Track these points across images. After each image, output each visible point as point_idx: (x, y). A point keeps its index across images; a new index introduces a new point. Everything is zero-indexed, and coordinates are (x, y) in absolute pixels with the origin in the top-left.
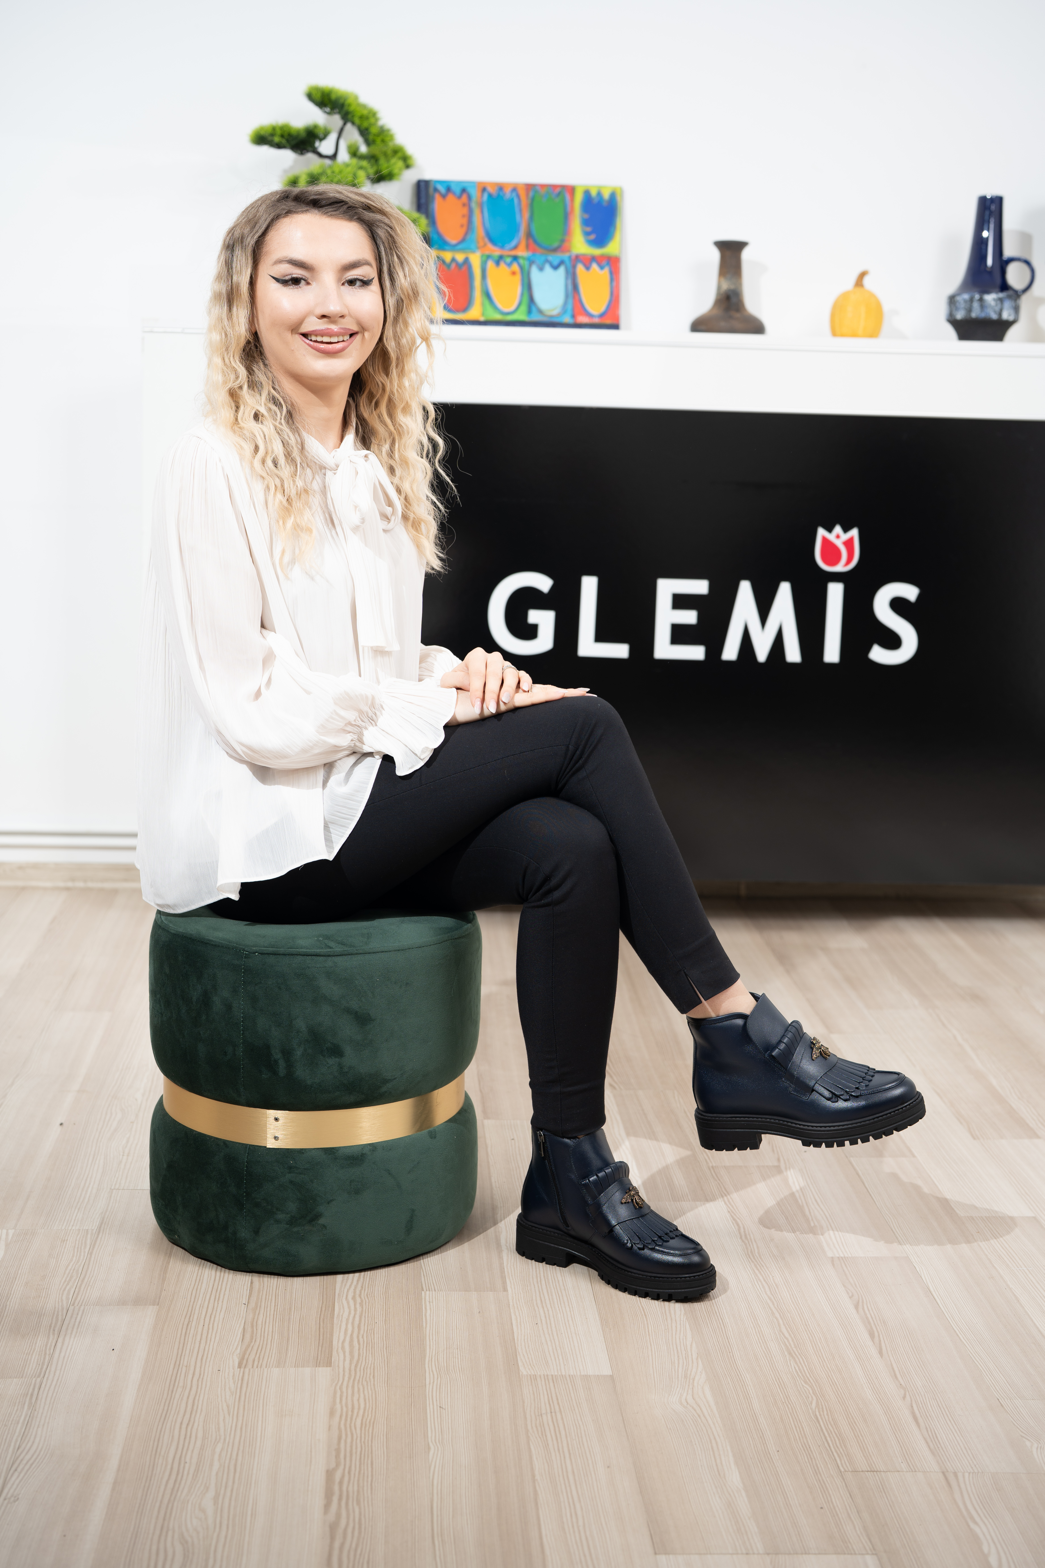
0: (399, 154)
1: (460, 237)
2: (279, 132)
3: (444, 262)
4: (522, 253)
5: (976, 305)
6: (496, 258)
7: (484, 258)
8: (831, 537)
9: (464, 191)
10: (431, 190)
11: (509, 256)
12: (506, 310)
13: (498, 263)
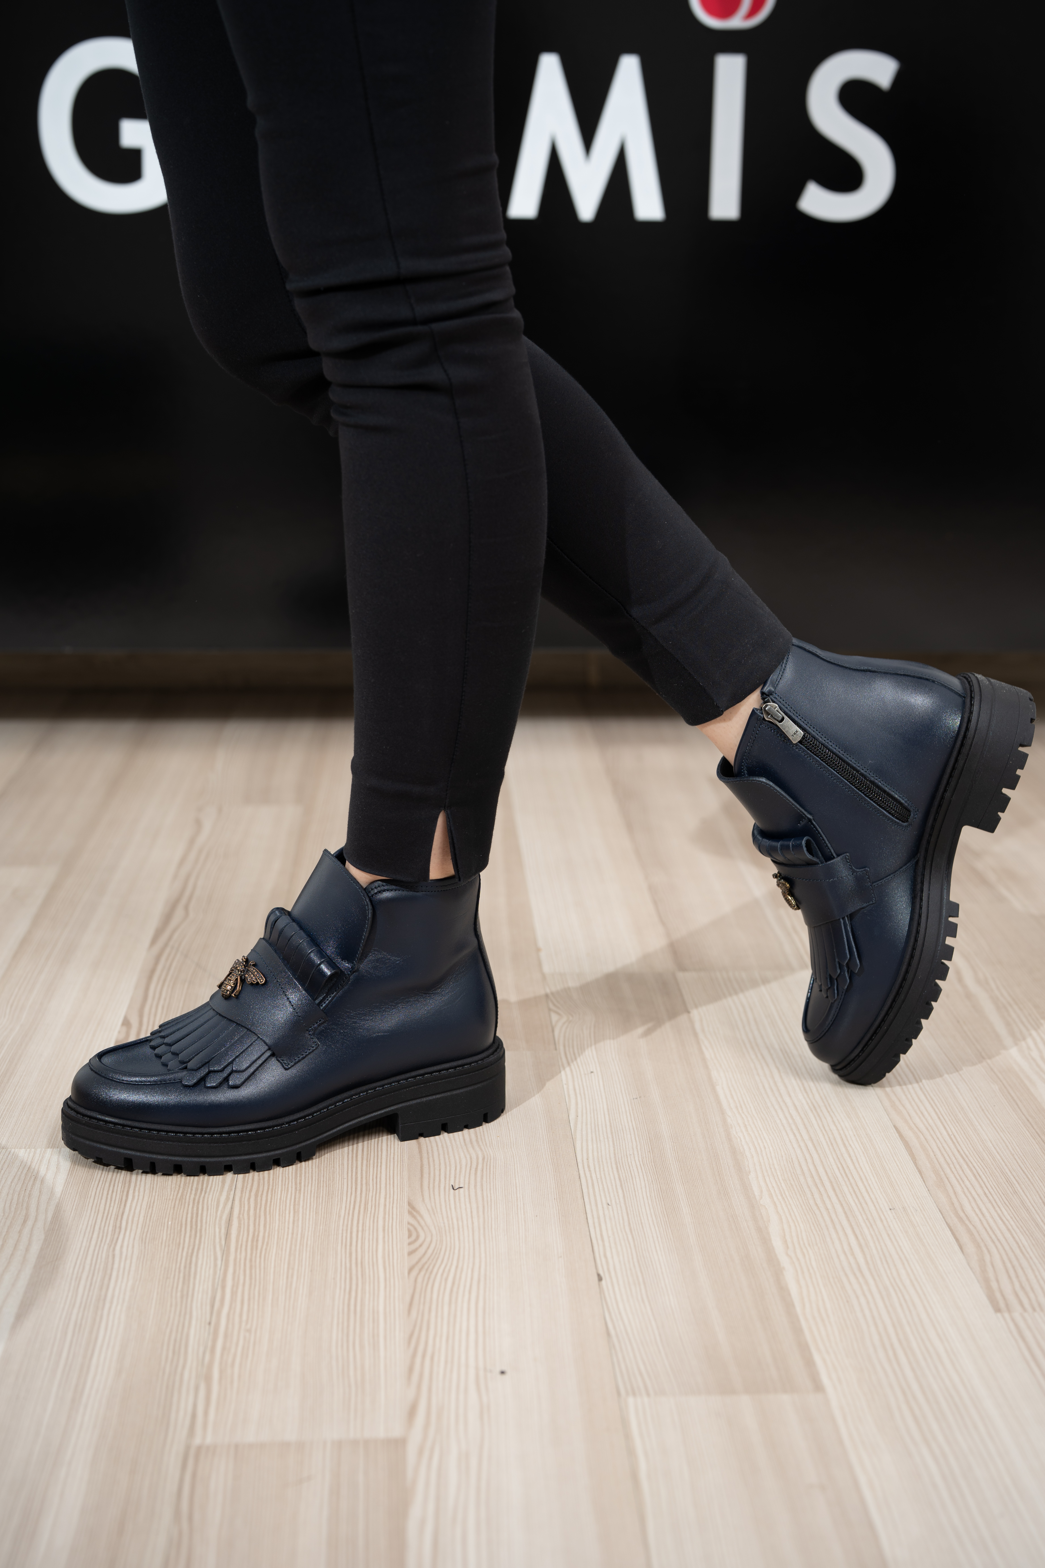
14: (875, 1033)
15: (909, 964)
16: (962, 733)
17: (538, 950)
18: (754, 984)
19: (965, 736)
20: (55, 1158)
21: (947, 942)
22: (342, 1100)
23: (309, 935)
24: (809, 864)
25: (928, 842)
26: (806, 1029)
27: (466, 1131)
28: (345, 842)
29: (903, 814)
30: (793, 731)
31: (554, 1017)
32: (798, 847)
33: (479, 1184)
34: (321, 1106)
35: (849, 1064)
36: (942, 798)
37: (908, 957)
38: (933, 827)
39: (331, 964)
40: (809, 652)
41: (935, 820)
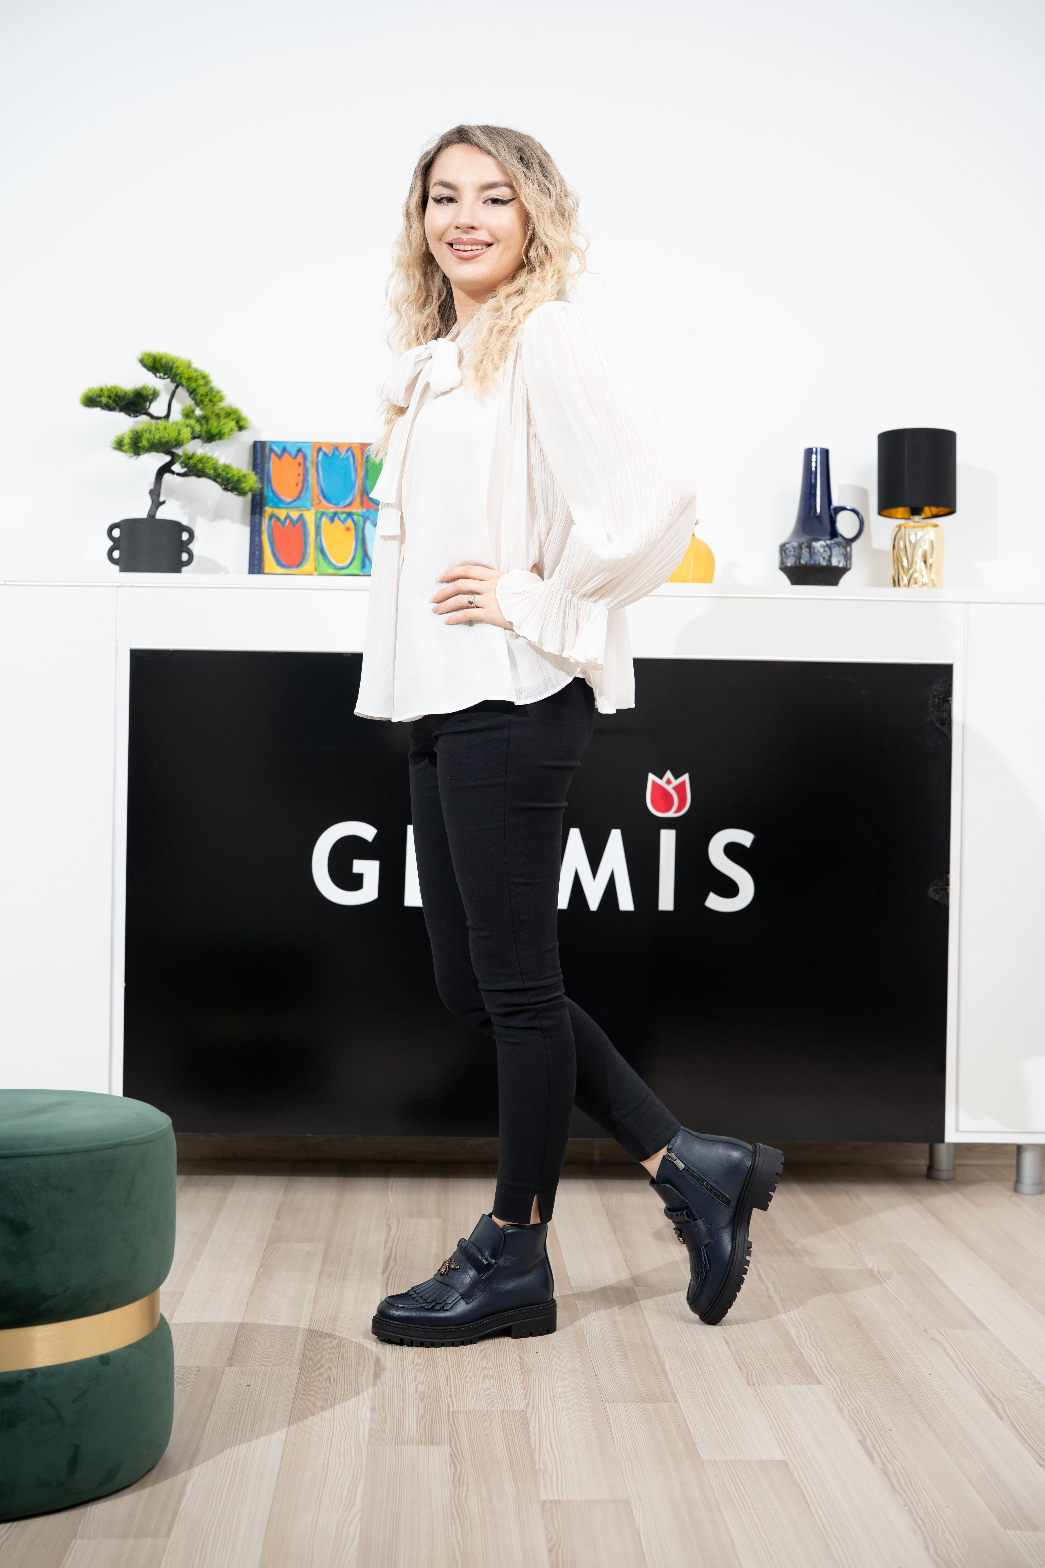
0: (232, 416)
1: (295, 496)
2: (106, 393)
3: (278, 519)
4: (356, 509)
5: (805, 552)
6: (331, 515)
7: (319, 515)
8: (662, 782)
9: (299, 450)
10: (267, 451)
11: (343, 513)
12: (340, 565)
13: (332, 520)
14: (717, 1298)
15: (731, 1268)
16: (752, 1168)
17: (569, 1278)
18: (670, 1292)
19: (753, 1169)
20: (369, 1342)
21: (747, 1259)
22: (489, 1319)
23: (477, 1248)
24: (688, 1222)
25: (739, 1215)
26: (688, 1299)
27: (540, 1336)
28: (493, 1208)
29: (727, 1202)
30: (681, 1165)
31: (577, 1302)
32: (682, 1214)
33: (547, 1351)
34: (480, 1321)
35: (706, 1314)
36: (744, 1195)
37: (730, 1264)
38: (740, 1208)
39: (486, 1260)
40: (688, 1132)
41: (741, 1205)
